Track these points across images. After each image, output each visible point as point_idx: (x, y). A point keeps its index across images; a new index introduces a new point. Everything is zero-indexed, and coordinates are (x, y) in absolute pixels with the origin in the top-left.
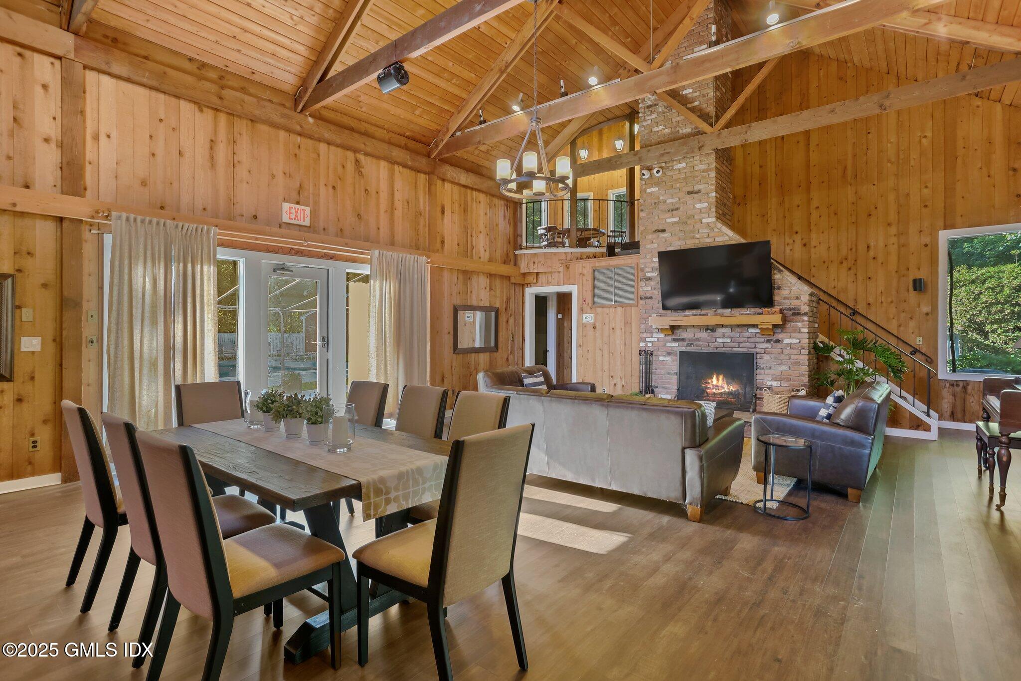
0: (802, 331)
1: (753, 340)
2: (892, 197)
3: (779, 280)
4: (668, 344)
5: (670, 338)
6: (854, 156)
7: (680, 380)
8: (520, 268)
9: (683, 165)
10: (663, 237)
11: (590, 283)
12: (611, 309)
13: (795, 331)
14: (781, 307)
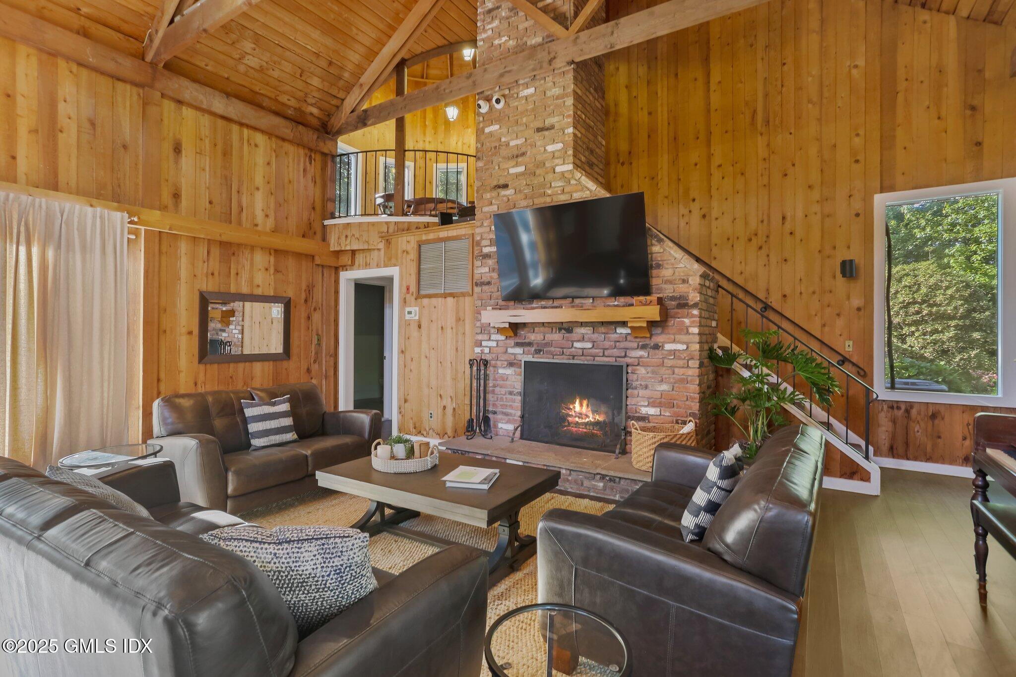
0: (690, 331)
1: (622, 345)
2: (813, 151)
3: (659, 255)
4: (510, 350)
5: (511, 342)
6: (766, 95)
7: (524, 403)
8: (329, 245)
9: (531, 90)
10: (505, 196)
11: (415, 263)
12: (440, 299)
13: (680, 331)
14: (660, 295)
